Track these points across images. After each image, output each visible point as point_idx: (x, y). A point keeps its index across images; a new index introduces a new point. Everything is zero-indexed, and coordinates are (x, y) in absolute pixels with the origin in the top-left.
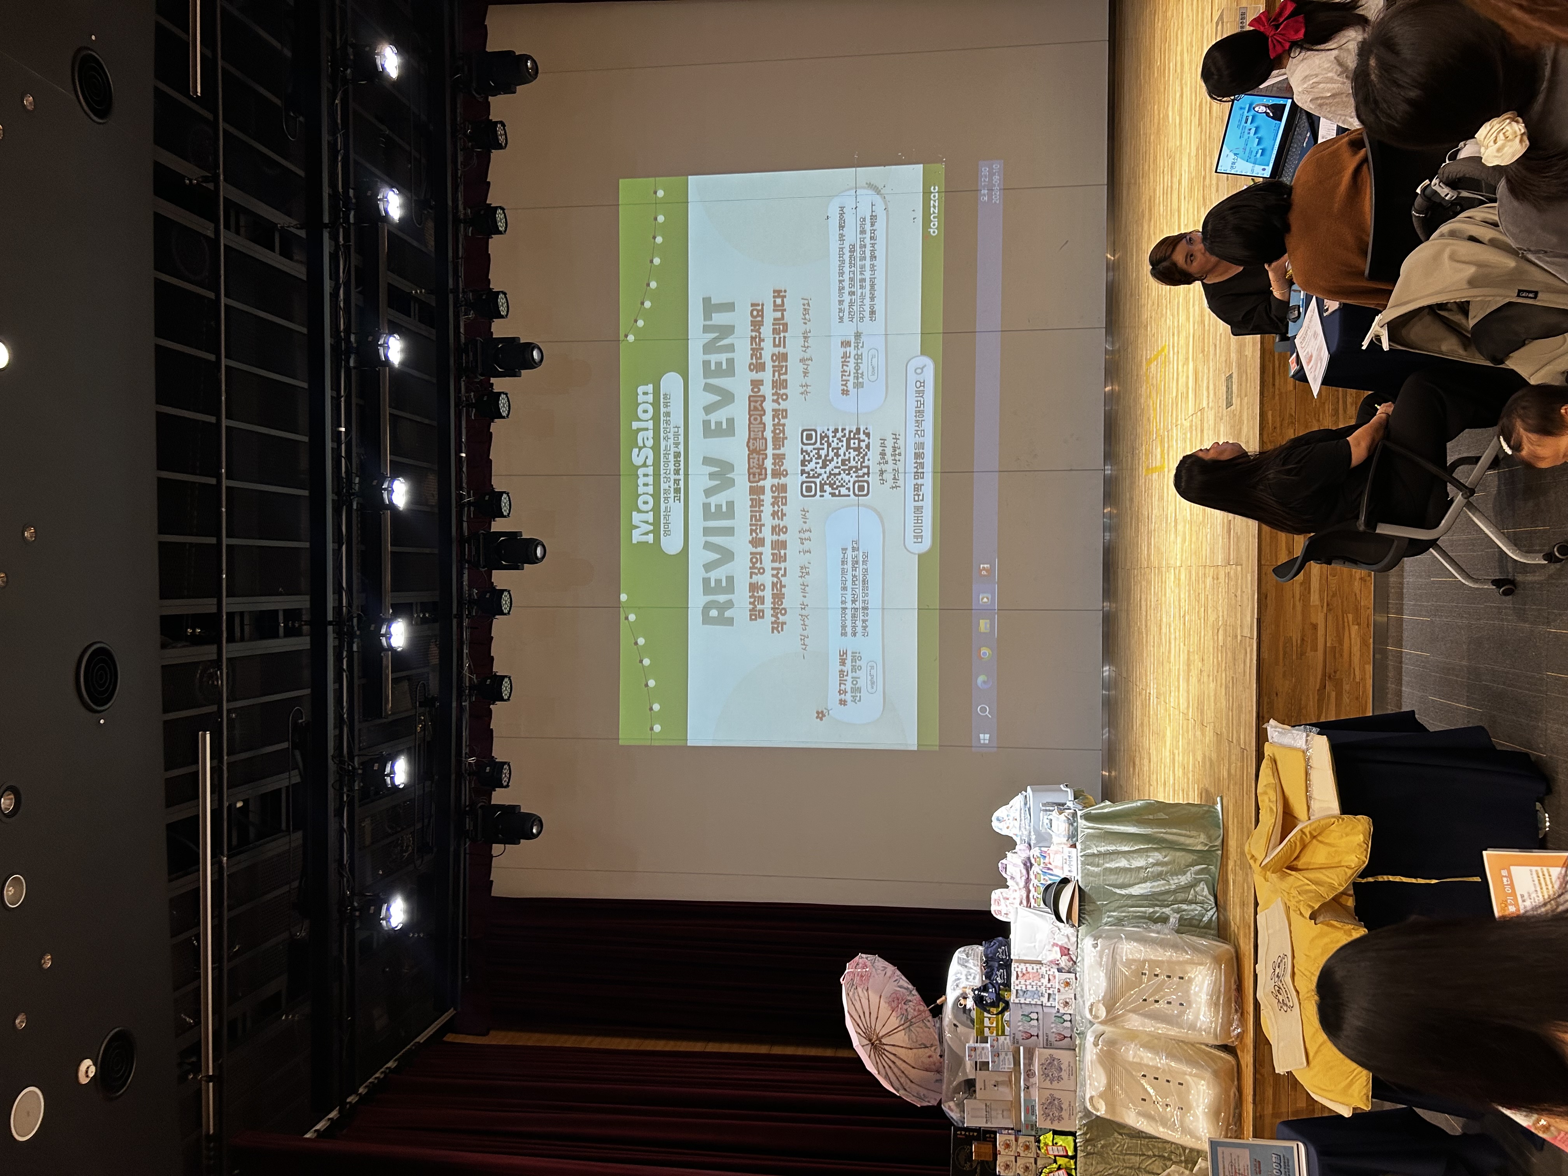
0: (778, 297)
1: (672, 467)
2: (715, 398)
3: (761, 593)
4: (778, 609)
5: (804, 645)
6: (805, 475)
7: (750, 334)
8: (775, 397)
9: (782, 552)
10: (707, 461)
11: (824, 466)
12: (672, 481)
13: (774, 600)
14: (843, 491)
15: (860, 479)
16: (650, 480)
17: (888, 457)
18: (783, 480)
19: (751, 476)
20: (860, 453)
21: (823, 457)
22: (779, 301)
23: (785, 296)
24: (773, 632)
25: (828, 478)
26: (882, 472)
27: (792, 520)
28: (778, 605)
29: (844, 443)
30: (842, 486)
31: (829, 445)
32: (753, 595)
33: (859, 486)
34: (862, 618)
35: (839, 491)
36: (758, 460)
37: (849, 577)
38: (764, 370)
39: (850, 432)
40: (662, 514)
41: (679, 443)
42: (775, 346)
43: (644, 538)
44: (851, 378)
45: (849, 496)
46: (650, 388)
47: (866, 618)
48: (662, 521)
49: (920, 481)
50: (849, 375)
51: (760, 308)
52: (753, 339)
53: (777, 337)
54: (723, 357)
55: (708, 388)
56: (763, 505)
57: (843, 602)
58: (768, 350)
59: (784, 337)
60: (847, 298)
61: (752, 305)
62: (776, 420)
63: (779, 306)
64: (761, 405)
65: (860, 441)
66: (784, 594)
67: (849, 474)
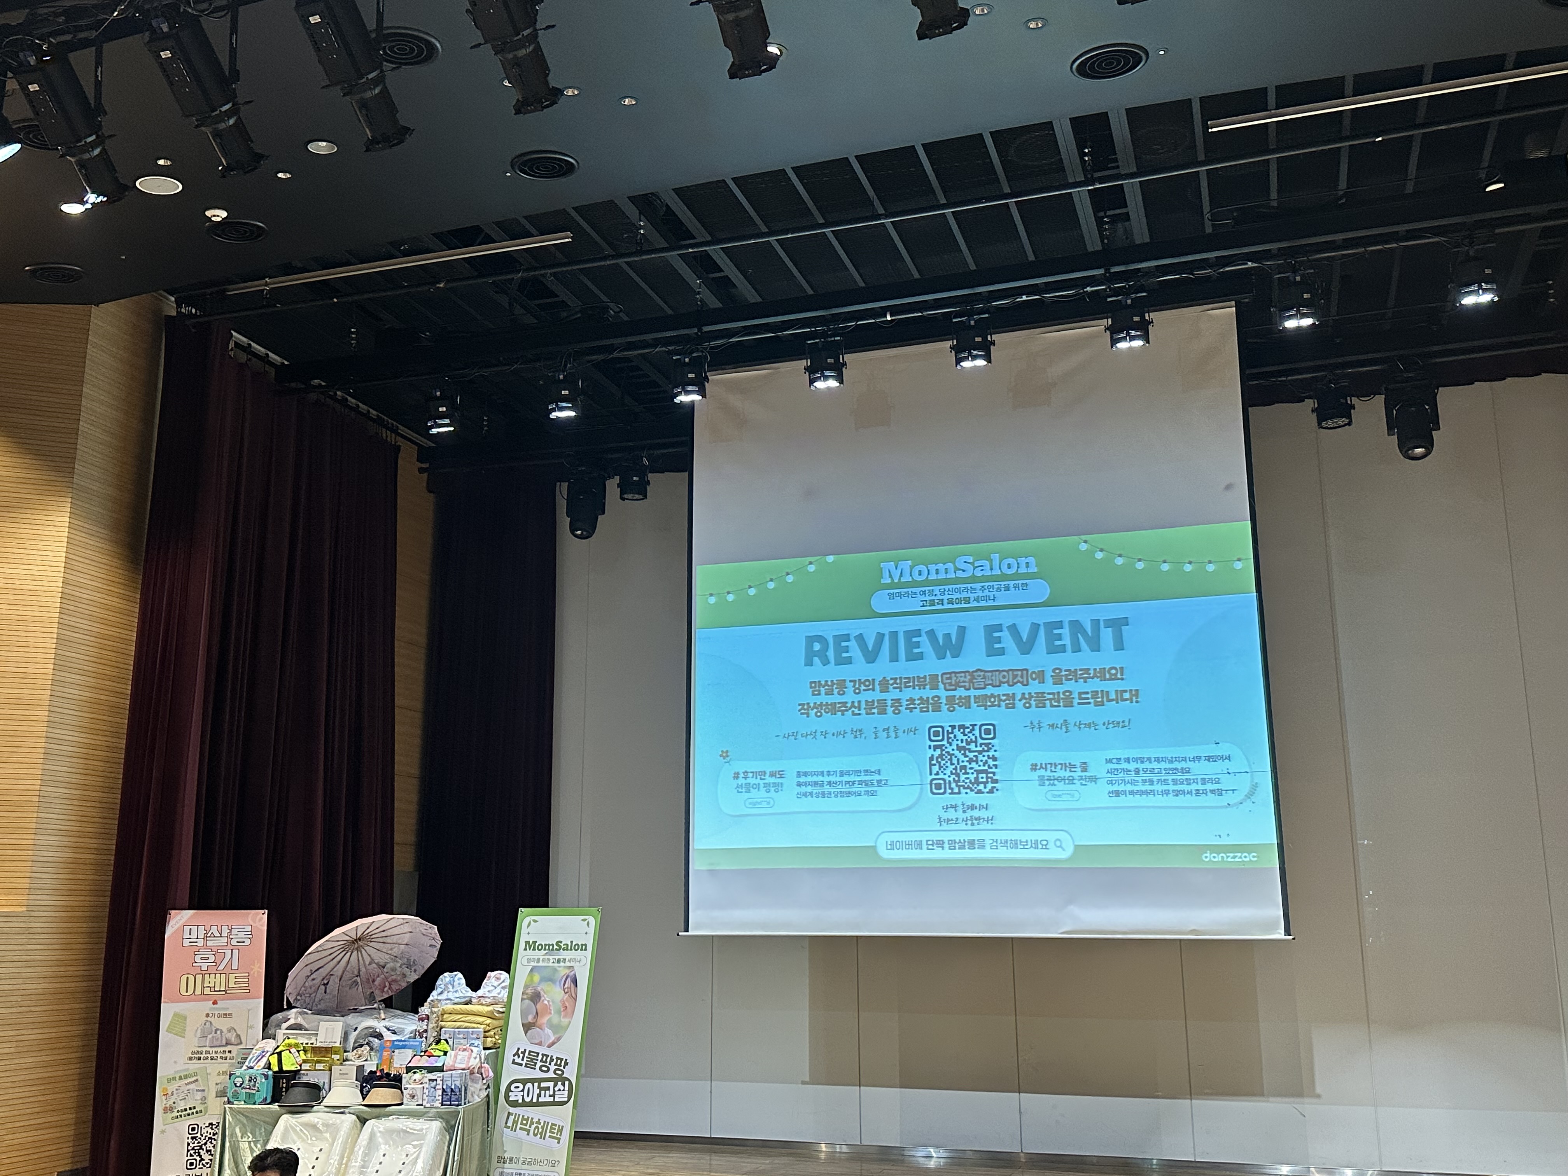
0: (1131, 695)
1: (955, 596)
2: (1025, 635)
3: (836, 691)
4: (820, 709)
6: (950, 729)
7: (1092, 667)
8: (1027, 696)
10: (962, 630)
11: (959, 748)
12: (941, 597)
13: (829, 705)
14: (935, 769)
15: (947, 785)
17: (969, 813)
18: (945, 708)
19: (948, 676)
20: (973, 784)
21: (967, 747)
22: (1127, 696)
23: (1132, 702)
25: (948, 752)
26: (955, 807)
27: (907, 719)
28: (825, 709)
30: (940, 767)
31: (980, 752)
32: (834, 684)
33: (940, 784)
35: (935, 765)
36: (964, 682)
37: (852, 778)
38: (1054, 684)
39: (994, 773)
40: (910, 590)
41: (978, 601)
42: (1080, 694)
44: (1048, 773)
47: (814, 796)
48: (903, 590)
49: (946, 846)
50: (1052, 771)
51: (1119, 676)
52: (1087, 671)
53: (1089, 696)
56: (920, 689)
58: (1076, 687)
59: (1089, 703)
60: (1132, 766)
61: (1121, 669)
62: (1004, 698)
63: (1122, 696)
64: (1019, 682)
65: (985, 783)
66: (835, 714)
67: (952, 773)
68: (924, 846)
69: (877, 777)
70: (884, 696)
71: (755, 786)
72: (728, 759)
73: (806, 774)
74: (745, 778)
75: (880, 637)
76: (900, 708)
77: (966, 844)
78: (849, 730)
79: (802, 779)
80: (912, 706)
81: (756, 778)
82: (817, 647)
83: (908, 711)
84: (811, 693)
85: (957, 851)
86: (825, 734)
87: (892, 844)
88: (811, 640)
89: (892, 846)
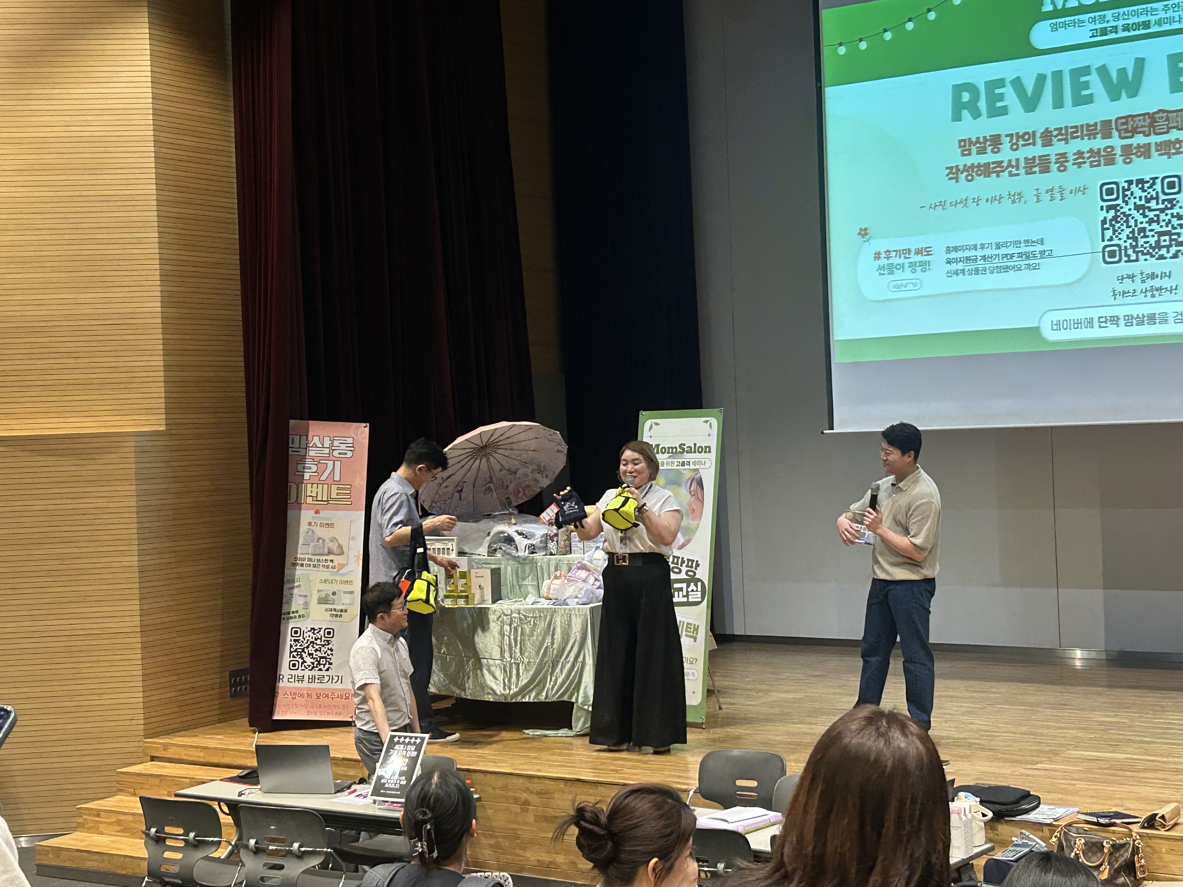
68: (1096, 324)
69: (1039, 248)
70: (1046, 151)
71: (898, 267)
72: (868, 237)
73: (956, 249)
74: (888, 258)
75: (1041, 79)
76: (1066, 164)
77: (1146, 318)
78: (1005, 194)
79: (953, 255)
80: (1080, 160)
81: (900, 257)
82: (966, 97)
83: (1076, 166)
84: (960, 154)
85: (1135, 327)
86: (977, 201)
87: (1058, 323)
88: (958, 89)
89: (1058, 326)
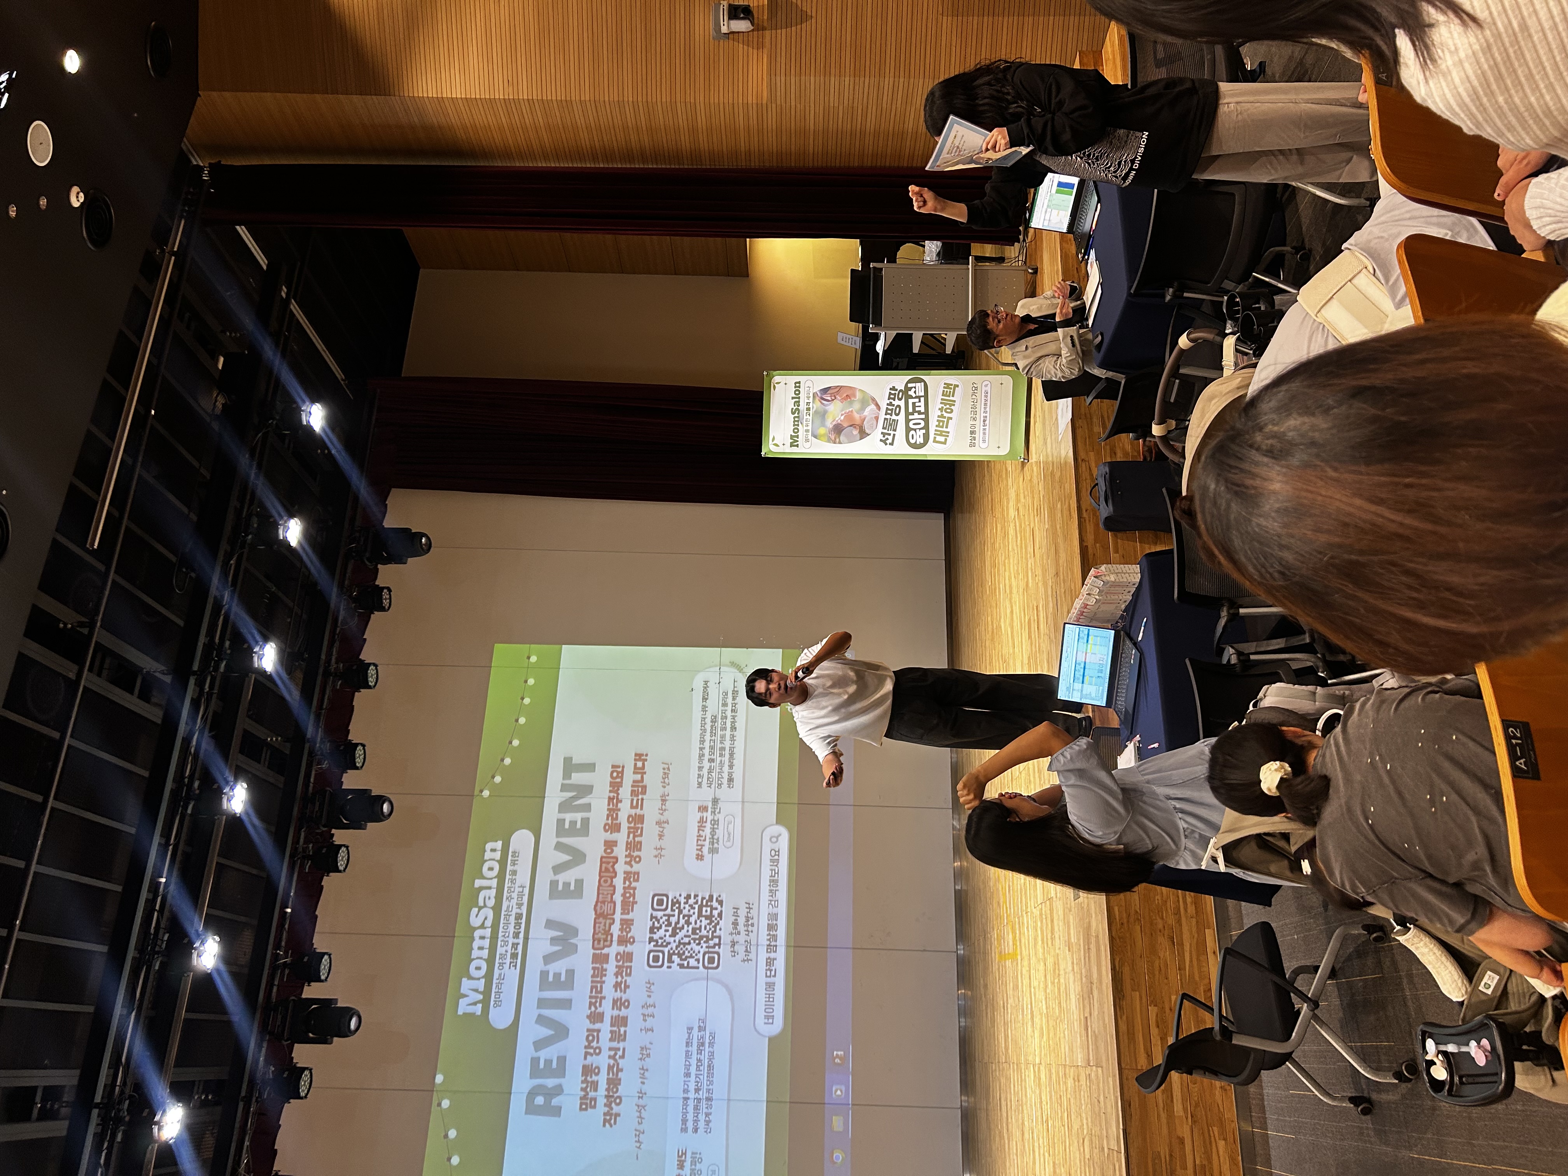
0: (640, 760)
1: (512, 929)
2: (565, 858)
3: (595, 1078)
4: (612, 1098)
5: (639, 1141)
6: (653, 944)
7: (607, 794)
8: (628, 859)
9: (622, 1029)
10: (550, 924)
11: (674, 934)
12: (510, 945)
13: (609, 1087)
14: (692, 962)
15: (711, 950)
16: (486, 943)
17: (741, 927)
18: (629, 948)
19: (596, 942)
20: (712, 922)
21: (673, 925)
22: (640, 764)
23: (646, 760)
24: (604, 1125)
25: (677, 947)
26: (733, 944)
27: (636, 994)
28: (614, 1093)
29: (696, 911)
30: (691, 957)
31: (680, 912)
32: (586, 1079)
33: (709, 957)
34: (705, 1110)
35: (688, 963)
36: (605, 925)
37: (694, 1062)
38: (619, 831)
39: (703, 899)
40: (495, 981)
41: (522, 904)
42: (632, 807)
43: (471, 1009)
44: (707, 843)
45: (698, 968)
46: (499, 845)
47: (710, 1111)
48: (494, 990)
49: (772, 955)
50: (705, 840)
51: (620, 770)
52: (610, 799)
53: (635, 799)
54: (578, 816)
55: (559, 847)
56: (605, 975)
57: (686, 1091)
58: (625, 810)
59: (642, 799)
60: (706, 765)
61: (613, 766)
62: (627, 883)
63: (639, 769)
64: (613, 866)
65: (712, 909)
66: (620, 1080)
67: (699, 944)
